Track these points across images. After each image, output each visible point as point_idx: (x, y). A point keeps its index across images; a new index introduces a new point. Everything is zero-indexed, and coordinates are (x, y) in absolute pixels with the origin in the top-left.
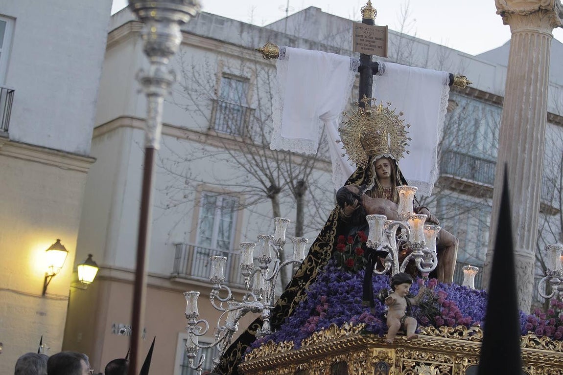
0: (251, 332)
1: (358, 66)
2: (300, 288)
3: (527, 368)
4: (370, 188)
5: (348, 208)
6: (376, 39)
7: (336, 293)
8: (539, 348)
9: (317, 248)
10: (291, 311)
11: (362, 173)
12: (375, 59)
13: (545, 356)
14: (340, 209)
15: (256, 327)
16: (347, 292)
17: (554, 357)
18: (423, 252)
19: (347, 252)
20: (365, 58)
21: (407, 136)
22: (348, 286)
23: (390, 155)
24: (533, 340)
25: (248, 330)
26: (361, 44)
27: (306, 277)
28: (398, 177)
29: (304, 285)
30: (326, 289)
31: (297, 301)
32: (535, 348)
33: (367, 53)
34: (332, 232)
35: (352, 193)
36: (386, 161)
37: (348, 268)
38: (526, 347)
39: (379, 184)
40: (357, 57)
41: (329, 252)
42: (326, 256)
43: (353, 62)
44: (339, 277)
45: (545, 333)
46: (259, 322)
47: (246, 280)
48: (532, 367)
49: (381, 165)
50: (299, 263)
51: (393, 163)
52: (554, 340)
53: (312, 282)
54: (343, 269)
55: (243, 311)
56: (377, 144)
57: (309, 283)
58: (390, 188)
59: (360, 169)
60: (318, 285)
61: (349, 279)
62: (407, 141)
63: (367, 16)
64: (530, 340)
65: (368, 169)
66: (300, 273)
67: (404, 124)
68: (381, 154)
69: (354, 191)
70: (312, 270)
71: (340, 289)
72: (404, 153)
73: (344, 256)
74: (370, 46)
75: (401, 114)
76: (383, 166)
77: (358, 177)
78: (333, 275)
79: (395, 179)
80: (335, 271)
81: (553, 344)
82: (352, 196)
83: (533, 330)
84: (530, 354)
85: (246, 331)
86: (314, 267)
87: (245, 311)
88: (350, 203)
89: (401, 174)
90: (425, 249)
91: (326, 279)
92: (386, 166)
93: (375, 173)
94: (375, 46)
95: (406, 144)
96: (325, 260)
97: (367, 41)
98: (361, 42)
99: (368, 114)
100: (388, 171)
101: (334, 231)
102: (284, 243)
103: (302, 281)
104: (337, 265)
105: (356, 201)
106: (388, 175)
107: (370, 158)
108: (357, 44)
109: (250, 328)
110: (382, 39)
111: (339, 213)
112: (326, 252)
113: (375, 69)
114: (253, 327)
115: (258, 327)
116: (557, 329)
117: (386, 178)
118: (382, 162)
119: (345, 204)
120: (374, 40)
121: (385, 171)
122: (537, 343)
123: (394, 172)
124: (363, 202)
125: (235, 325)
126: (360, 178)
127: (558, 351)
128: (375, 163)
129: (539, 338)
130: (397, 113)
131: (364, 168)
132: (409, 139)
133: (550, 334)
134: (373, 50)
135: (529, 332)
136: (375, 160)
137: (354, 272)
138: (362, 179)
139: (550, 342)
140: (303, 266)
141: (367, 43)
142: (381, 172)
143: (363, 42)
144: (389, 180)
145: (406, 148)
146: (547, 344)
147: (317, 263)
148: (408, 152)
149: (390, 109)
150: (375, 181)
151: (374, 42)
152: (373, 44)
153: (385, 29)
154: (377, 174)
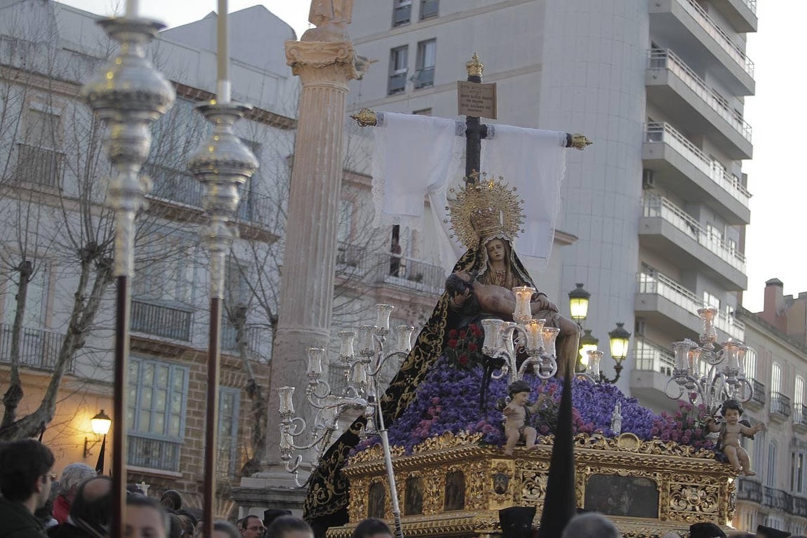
0: (354, 431)
1: (464, 130)
2: (408, 385)
3: (652, 475)
4: (481, 272)
5: (458, 297)
6: (483, 98)
7: (448, 394)
8: (665, 454)
9: (425, 340)
10: (398, 409)
11: (473, 256)
12: (483, 121)
13: (672, 462)
14: (449, 298)
15: (360, 426)
16: (461, 394)
17: (681, 463)
18: (541, 358)
19: (460, 347)
20: (472, 121)
21: (521, 213)
22: (462, 387)
23: (503, 236)
24: (659, 445)
25: (351, 430)
26: (467, 106)
27: (413, 372)
28: (512, 259)
29: (411, 381)
30: (437, 389)
31: (405, 398)
32: (661, 454)
33: (474, 115)
34: (442, 324)
35: (463, 281)
36: (499, 243)
37: (460, 366)
38: (652, 453)
39: (491, 268)
40: (463, 119)
41: (439, 346)
42: (436, 350)
43: (459, 126)
44: (452, 375)
45: (671, 438)
46: (362, 420)
47: (345, 373)
48: (658, 474)
49: (493, 247)
50: (405, 354)
51: (507, 244)
52: (680, 445)
53: (421, 378)
54: (456, 366)
55: (343, 408)
56: (489, 223)
57: (417, 379)
59: (471, 251)
60: (428, 384)
61: (462, 378)
62: (521, 219)
63: (473, 73)
64: (655, 445)
65: (479, 251)
66: (407, 366)
67: (518, 200)
68: (493, 234)
69: (464, 279)
70: (420, 364)
71: (453, 390)
72: (518, 232)
73: (456, 352)
74: (478, 107)
75: (515, 189)
76: (496, 248)
77: (469, 260)
78: (445, 374)
79: (509, 261)
80: (447, 369)
81: (680, 449)
82: (462, 284)
83: (659, 434)
84: (656, 460)
85: (349, 431)
86: (422, 360)
87: (346, 408)
88: (461, 292)
89: (515, 256)
90: (544, 355)
91: (437, 378)
92: (498, 247)
93: (487, 256)
94: (483, 107)
95: (520, 222)
96: (435, 355)
97: (473, 101)
98: (467, 103)
99: (478, 190)
100: (501, 252)
101: (444, 322)
102: (387, 332)
103: (410, 376)
104: (449, 363)
105: (468, 289)
106: (501, 258)
107: (481, 239)
108: (463, 105)
109: (353, 427)
110: (491, 99)
111: (449, 302)
112: (436, 346)
113: (483, 133)
114: (356, 426)
115: (361, 426)
116: (684, 433)
117: (499, 261)
118: (494, 244)
119: (456, 293)
120: (481, 100)
121: (498, 254)
122: (663, 449)
123: (508, 254)
124: (475, 291)
125: (334, 424)
126: (471, 261)
127: (685, 456)
128: (486, 245)
129: (665, 443)
130: (509, 188)
131: (474, 250)
133: (676, 439)
134: (480, 111)
135: (655, 437)
136: (487, 242)
137: (467, 369)
138: (473, 262)
139: (676, 447)
140: (410, 358)
141: (475, 104)
142: (493, 254)
143: (469, 104)
144: (502, 263)
145: (521, 226)
146: (673, 450)
147: (425, 356)
148: (523, 231)
149: (503, 183)
150: (487, 265)
151: (482, 102)
152: (480, 104)
153: (493, 87)
154: (489, 257)
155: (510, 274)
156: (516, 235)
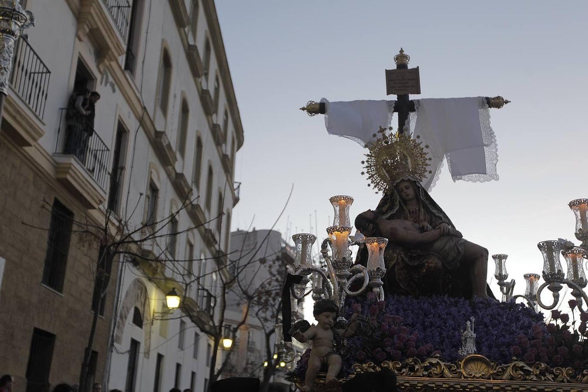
4: (394, 211)
6: (408, 79)
8: (530, 380)
11: (388, 199)
21: (427, 157)
23: (409, 177)
28: (422, 198)
32: (524, 380)
33: (402, 93)
35: (366, 218)
36: (407, 184)
38: (511, 379)
39: (404, 206)
45: (539, 358)
49: (402, 189)
51: (415, 184)
58: (417, 209)
62: (427, 162)
63: (401, 63)
64: (516, 369)
65: (393, 194)
67: (422, 146)
72: (427, 174)
74: (404, 87)
75: (419, 137)
76: (404, 189)
79: (419, 199)
81: (552, 373)
83: (520, 355)
92: (407, 188)
93: (398, 196)
94: (408, 87)
97: (400, 83)
98: (394, 85)
100: (411, 192)
106: (411, 197)
108: (391, 87)
110: (415, 79)
113: (412, 107)
117: (410, 200)
118: (403, 185)
121: (407, 194)
123: (417, 192)
126: (386, 204)
128: (396, 187)
129: (530, 365)
130: (414, 137)
131: (389, 194)
132: (430, 159)
133: (546, 359)
134: (408, 89)
135: (514, 358)
136: (395, 184)
138: (388, 204)
139: (546, 370)
142: (404, 195)
143: (397, 85)
144: (414, 202)
145: (428, 169)
146: (542, 374)
148: (430, 172)
150: (400, 204)
151: (407, 83)
152: (407, 85)
153: (416, 71)
154: (401, 197)
155: (422, 210)
156: (425, 177)
